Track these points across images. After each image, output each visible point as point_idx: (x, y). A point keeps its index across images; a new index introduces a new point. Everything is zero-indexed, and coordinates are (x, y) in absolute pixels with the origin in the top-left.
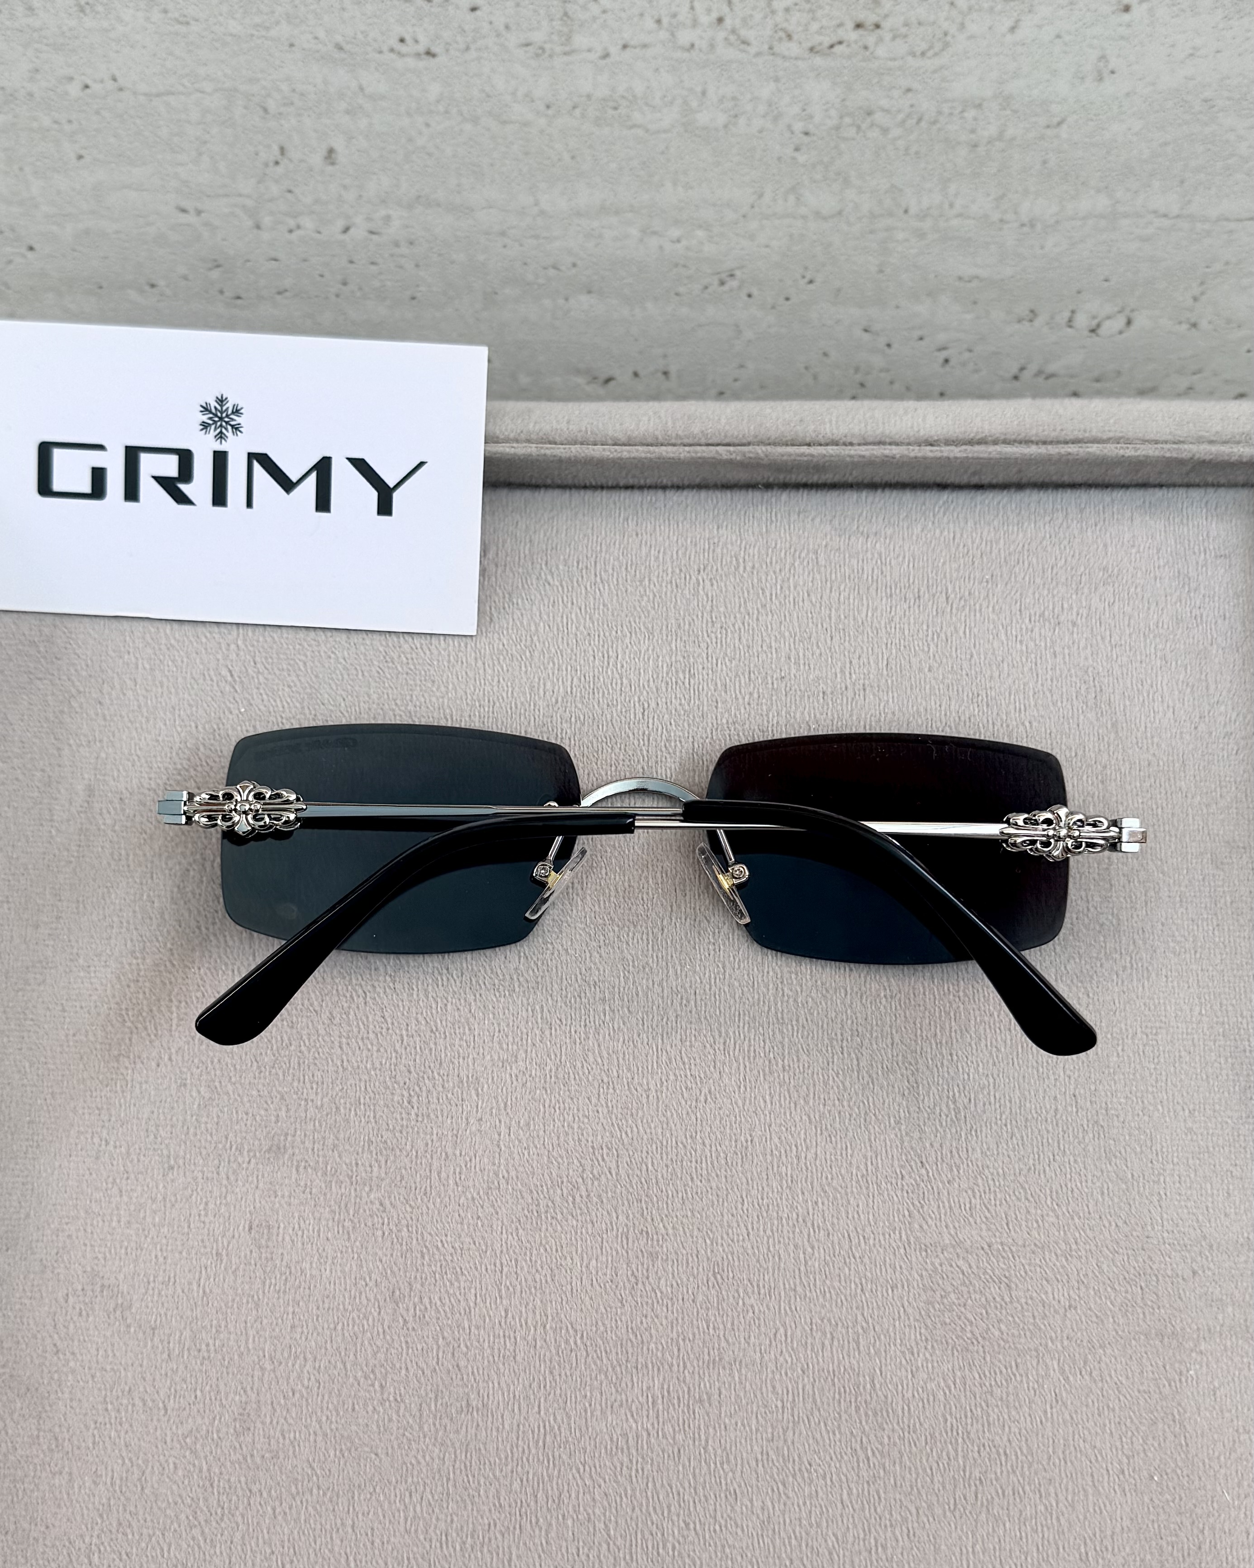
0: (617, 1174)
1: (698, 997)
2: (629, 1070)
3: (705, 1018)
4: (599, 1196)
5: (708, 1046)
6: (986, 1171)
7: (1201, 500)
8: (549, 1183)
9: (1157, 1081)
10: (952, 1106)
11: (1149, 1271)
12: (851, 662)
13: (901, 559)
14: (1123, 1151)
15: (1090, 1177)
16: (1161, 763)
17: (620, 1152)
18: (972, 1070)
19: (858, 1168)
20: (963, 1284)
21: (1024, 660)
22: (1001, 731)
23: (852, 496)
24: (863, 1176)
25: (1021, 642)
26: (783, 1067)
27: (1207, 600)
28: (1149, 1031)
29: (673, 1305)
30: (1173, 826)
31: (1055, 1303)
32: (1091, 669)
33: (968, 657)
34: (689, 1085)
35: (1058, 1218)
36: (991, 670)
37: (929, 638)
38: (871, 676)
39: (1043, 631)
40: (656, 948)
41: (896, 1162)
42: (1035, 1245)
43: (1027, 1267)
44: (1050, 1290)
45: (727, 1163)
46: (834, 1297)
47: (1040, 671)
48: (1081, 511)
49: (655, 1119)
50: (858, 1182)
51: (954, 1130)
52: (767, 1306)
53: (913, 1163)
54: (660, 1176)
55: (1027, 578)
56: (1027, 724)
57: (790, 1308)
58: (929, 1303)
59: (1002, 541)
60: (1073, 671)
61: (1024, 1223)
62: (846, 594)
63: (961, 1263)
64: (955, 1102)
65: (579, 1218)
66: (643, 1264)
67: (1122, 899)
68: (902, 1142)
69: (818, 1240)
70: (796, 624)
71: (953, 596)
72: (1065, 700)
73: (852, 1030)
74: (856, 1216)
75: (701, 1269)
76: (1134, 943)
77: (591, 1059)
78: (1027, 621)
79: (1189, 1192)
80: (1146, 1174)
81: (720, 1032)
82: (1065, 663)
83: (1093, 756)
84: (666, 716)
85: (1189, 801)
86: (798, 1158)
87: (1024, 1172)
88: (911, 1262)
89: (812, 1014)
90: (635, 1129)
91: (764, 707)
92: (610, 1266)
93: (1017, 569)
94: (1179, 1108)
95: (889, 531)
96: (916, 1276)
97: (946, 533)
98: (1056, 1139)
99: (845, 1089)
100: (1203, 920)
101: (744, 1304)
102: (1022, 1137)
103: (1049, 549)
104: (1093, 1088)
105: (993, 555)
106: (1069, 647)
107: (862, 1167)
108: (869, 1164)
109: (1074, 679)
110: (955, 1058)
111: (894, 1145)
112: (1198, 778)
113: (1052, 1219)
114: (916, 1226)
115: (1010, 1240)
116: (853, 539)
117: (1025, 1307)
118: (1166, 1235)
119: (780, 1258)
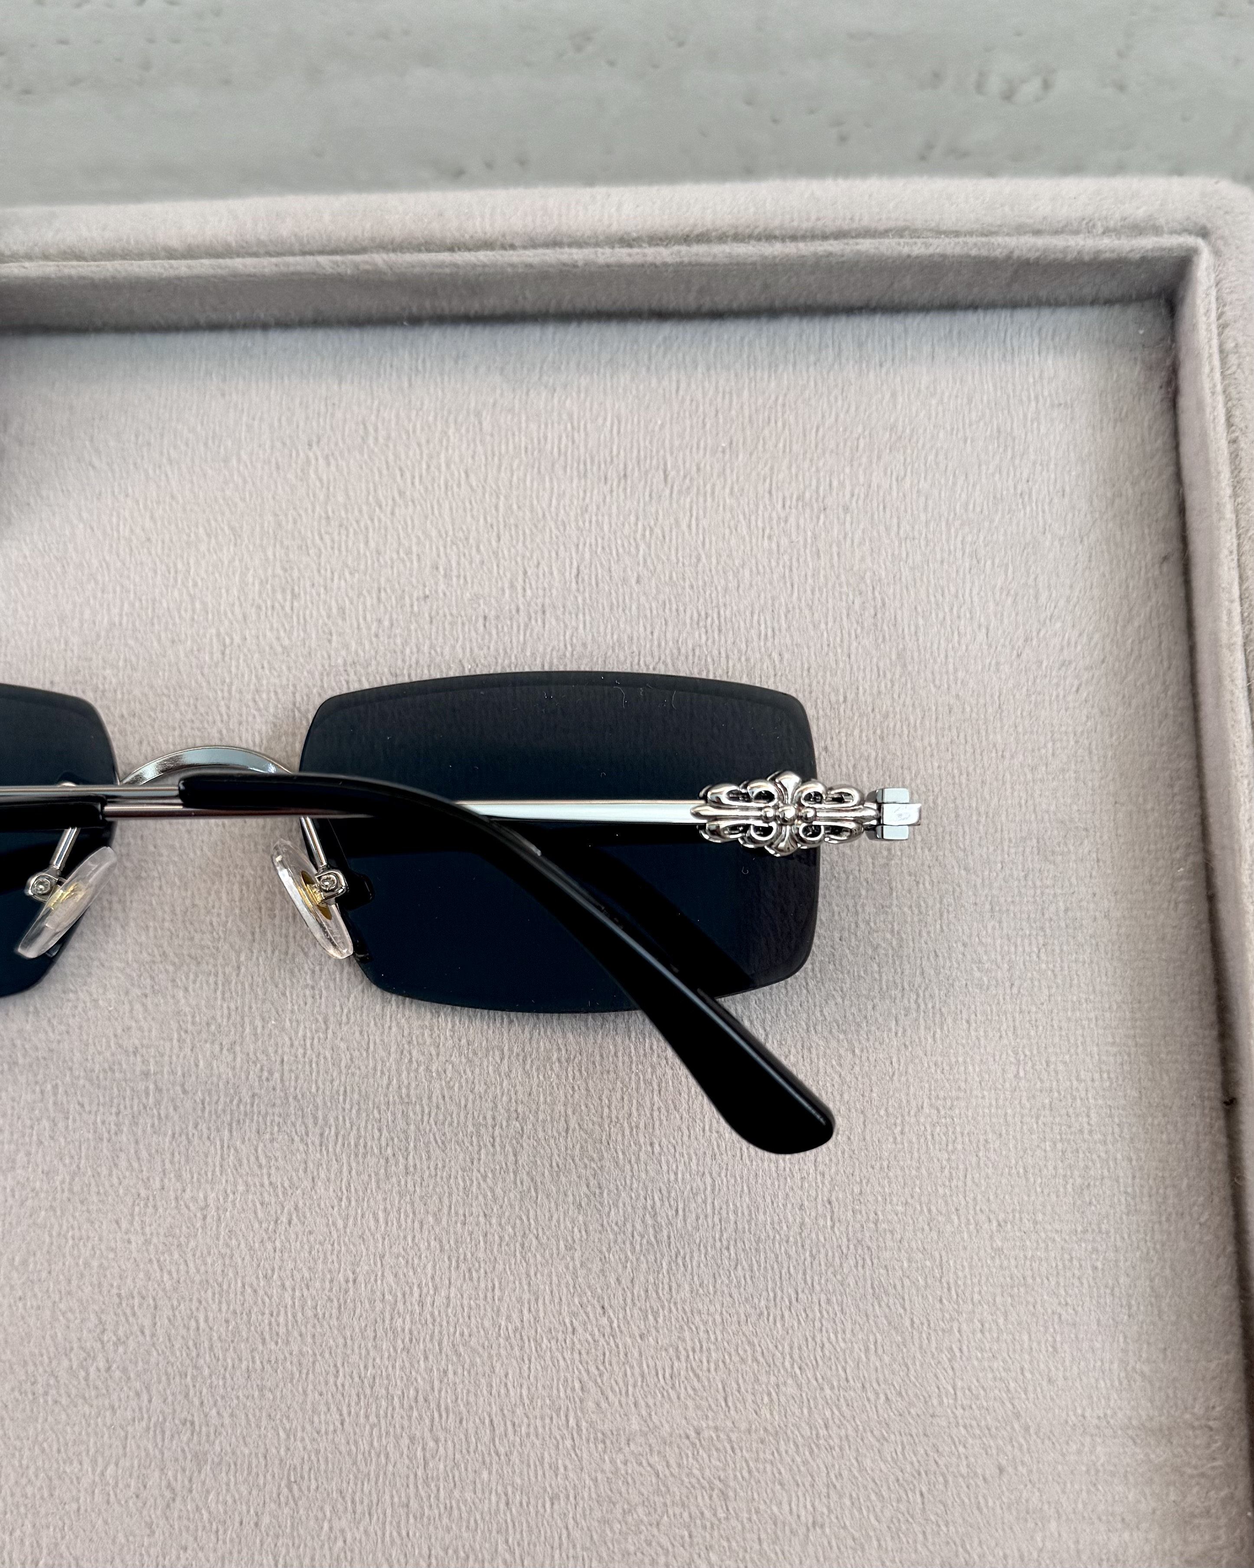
0: (153, 1335)
1: (286, 1067)
2: (179, 1177)
3: (295, 1098)
4: (125, 1370)
5: (297, 1139)
6: (697, 1318)
7: (1032, 325)
8: (52, 1349)
9: (951, 1179)
10: (650, 1221)
11: (933, 1467)
12: (525, 573)
13: (600, 421)
14: (899, 1287)
15: (849, 1326)
16: (968, 709)
17: (160, 1303)
18: (681, 1167)
19: (509, 1318)
20: (658, 1492)
21: (773, 563)
22: (738, 666)
23: (532, 334)
24: (516, 1330)
25: (770, 538)
26: (406, 1168)
27: (1038, 468)
28: (940, 1102)
29: (225, 1532)
30: (984, 799)
31: (792, 1520)
32: (868, 574)
33: (694, 560)
34: (267, 1200)
35: (800, 1387)
36: (726, 579)
37: (639, 536)
38: (554, 592)
39: (802, 521)
40: (227, 995)
41: (565, 1307)
42: (766, 1430)
43: (751, 1464)
44: (785, 1500)
45: (316, 1316)
46: (465, 1515)
47: (796, 579)
48: (861, 345)
49: (214, 1251)
50: (508, 1338)
51: (651, 1258)
52: (366, 1532)
53: (589, 1309)
54: (215, 1337)
55: (781, 445)
56: (775, 656)
57: (399, 1534)
58: (604, 1521)
59: (746, 393)
60: (843, 578)
61: (750, 1398)
62: (521, 474)
63: (655, 1459)
64: (654, 1216)
65: (95, 1403)
66: (184, 1470)
67: (906, 909)
68: (575, 1276)
69: (446, 1430)
70: (447, 519)
71: (672, 474)
72: (830, 619)
73: (508, 1111)
74: (503, 1391)
75: (269, 1477)
76: (922, 973)
77: (123, 1164)
78: (779, 506)
79: (995, 1347)
80: (932, 1318)
81: (316, 1118)
82: (832, 566)
83: (869, 700)
84: (256, 656)
85: (1006, 762)
86: (421, 1304)
87: (753, 1318)
88: (580, 1460)
89: (451, 1088)
90: (182, 1267)
91: (399, 641)
92: (135, 1474)
93: (766, 432)
94: (982, 1218)
95: (584, 381)
96: (588, 1482)
97: (665, 382)
98: (801, 1269)
99: (495, 1199)
100: (1023, 937)
101: (331, 1528)
102: (751, 1267)
103: (813, 402)
104: (857, 1190)
105: (733, 413)
106: (839, 545)
107: (515, 1316)
108: (525, 1312)
109: (845, 589)
110: (657, 1148)
111: (563, 1282)
112: (1020, 729)
113: (791, 1389)
114: (591, 1405)
115: (729, 1424)
116: (532, 394)
117: (747, 1526)
118: (959, 1412)
119: (387, 1456)
